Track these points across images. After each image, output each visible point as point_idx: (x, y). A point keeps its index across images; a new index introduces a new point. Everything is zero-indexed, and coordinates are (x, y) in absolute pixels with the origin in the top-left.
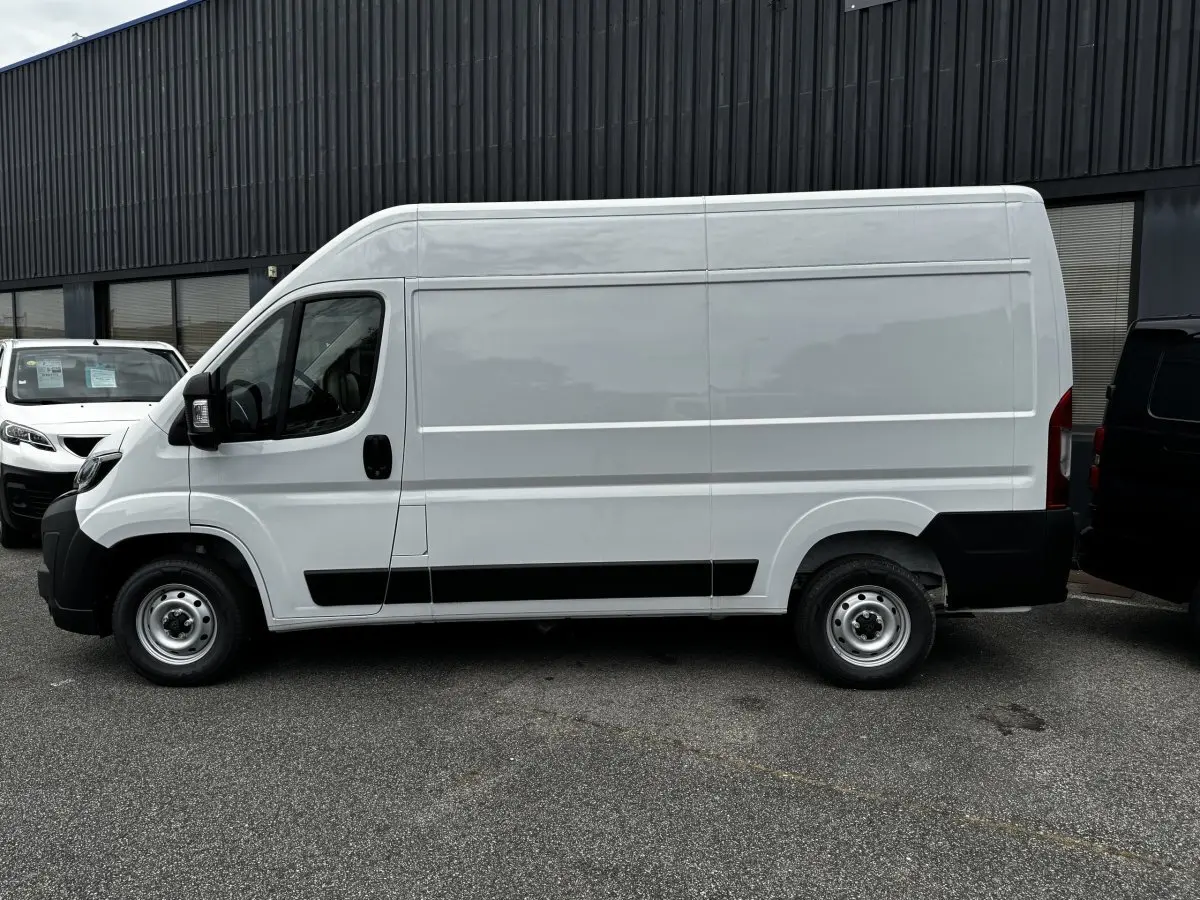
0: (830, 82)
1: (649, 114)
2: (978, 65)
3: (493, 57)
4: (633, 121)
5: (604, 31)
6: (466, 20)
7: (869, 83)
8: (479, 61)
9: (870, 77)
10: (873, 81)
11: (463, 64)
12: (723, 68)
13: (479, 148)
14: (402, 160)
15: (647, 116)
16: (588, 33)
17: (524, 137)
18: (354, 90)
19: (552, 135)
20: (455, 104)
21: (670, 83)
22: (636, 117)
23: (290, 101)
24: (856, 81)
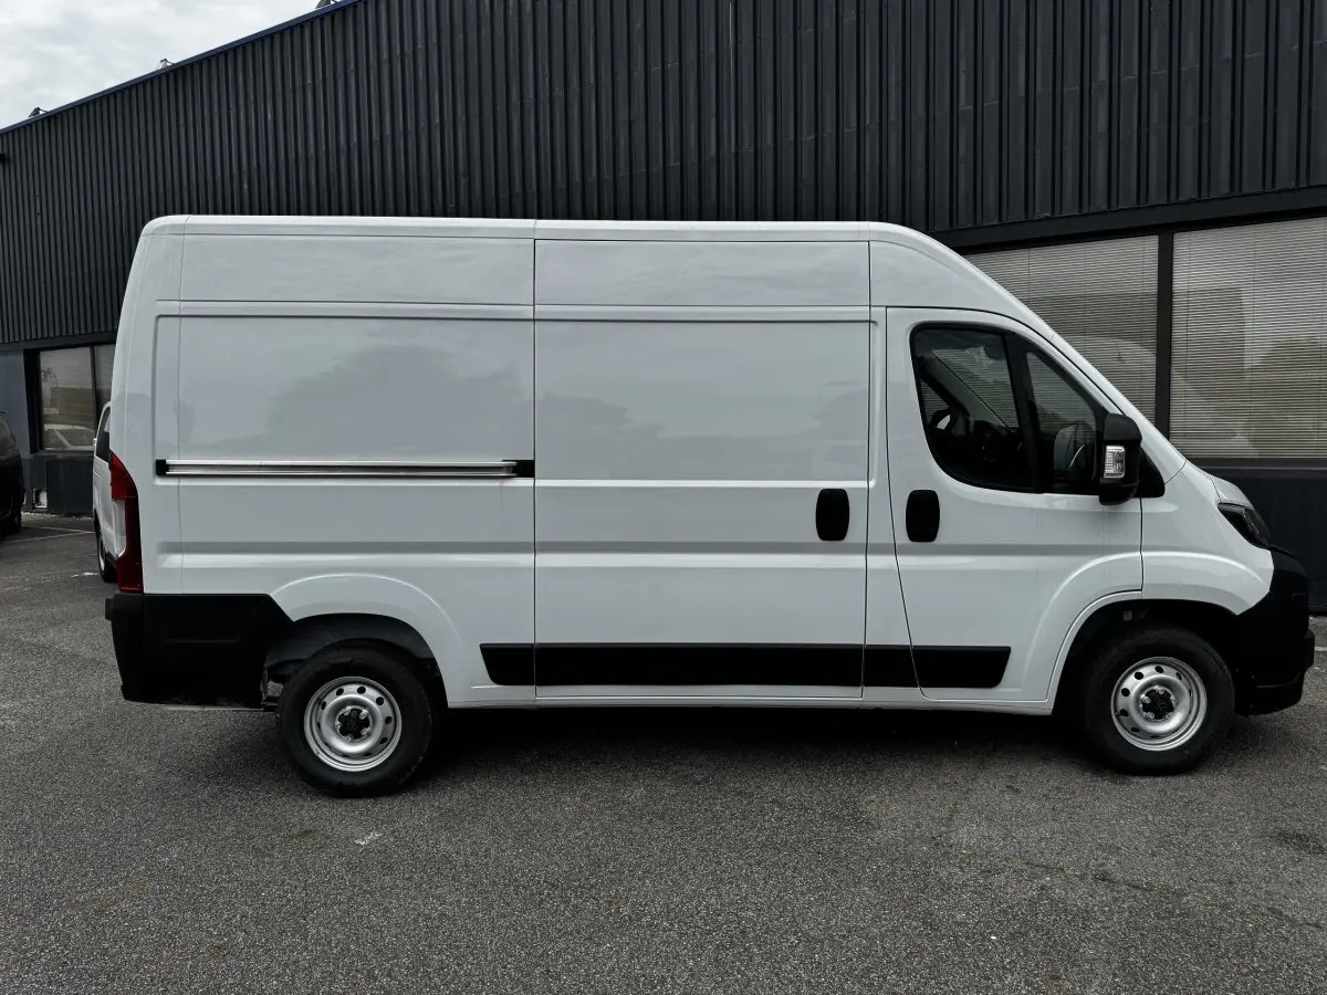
0: (1103, 75)
1: (870, 118)
2: (1296, 47)
3: (672, 64)
4: (850, 129)
5: (811, 30)
6: (638, 25)
7: (1152, 74)
8: (656, 69)
9: (1154, 66)
10: (1159, 71)
11: (636, 74)
12: (964, 64)
13: (657, 167)
14: (561, 185)
15: (868, 122)
16: (791, 31)
17: (713, 152)
18: (501, 108)
19: (747, 148)
20: (626, 118)
21: (897, 84)
22: (854, 124)
23: (423, 124)
24: (1136, 73)
